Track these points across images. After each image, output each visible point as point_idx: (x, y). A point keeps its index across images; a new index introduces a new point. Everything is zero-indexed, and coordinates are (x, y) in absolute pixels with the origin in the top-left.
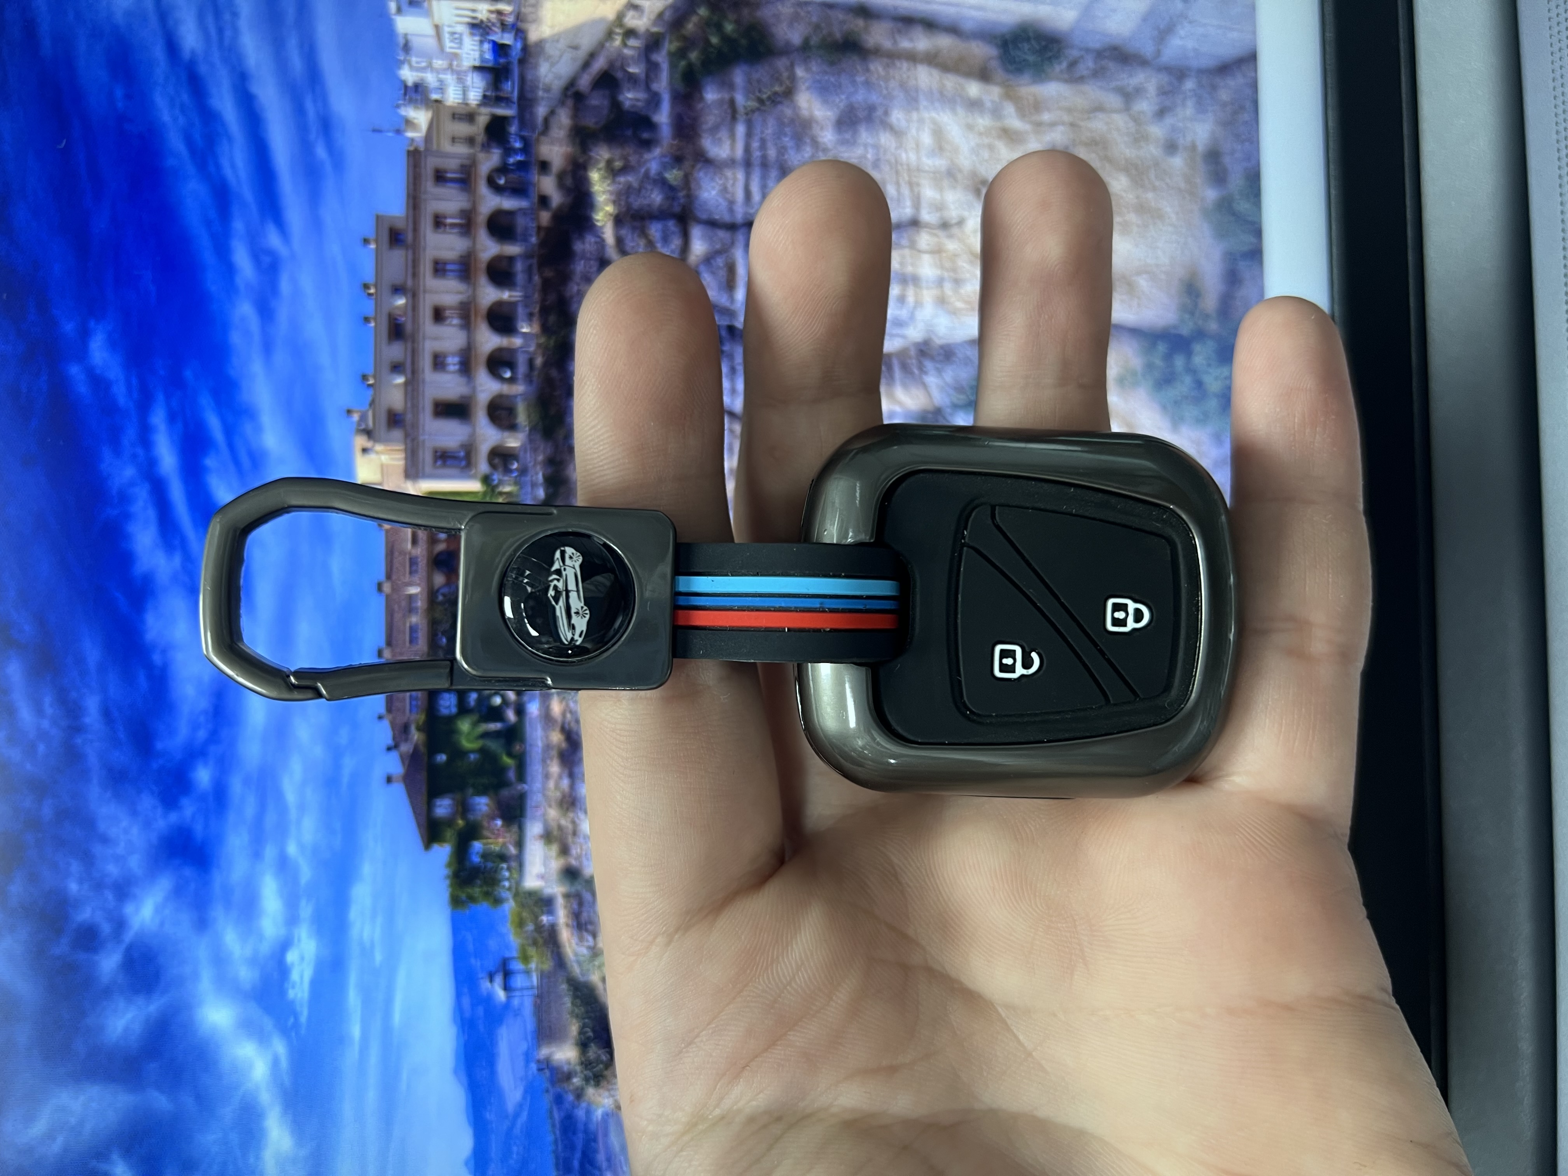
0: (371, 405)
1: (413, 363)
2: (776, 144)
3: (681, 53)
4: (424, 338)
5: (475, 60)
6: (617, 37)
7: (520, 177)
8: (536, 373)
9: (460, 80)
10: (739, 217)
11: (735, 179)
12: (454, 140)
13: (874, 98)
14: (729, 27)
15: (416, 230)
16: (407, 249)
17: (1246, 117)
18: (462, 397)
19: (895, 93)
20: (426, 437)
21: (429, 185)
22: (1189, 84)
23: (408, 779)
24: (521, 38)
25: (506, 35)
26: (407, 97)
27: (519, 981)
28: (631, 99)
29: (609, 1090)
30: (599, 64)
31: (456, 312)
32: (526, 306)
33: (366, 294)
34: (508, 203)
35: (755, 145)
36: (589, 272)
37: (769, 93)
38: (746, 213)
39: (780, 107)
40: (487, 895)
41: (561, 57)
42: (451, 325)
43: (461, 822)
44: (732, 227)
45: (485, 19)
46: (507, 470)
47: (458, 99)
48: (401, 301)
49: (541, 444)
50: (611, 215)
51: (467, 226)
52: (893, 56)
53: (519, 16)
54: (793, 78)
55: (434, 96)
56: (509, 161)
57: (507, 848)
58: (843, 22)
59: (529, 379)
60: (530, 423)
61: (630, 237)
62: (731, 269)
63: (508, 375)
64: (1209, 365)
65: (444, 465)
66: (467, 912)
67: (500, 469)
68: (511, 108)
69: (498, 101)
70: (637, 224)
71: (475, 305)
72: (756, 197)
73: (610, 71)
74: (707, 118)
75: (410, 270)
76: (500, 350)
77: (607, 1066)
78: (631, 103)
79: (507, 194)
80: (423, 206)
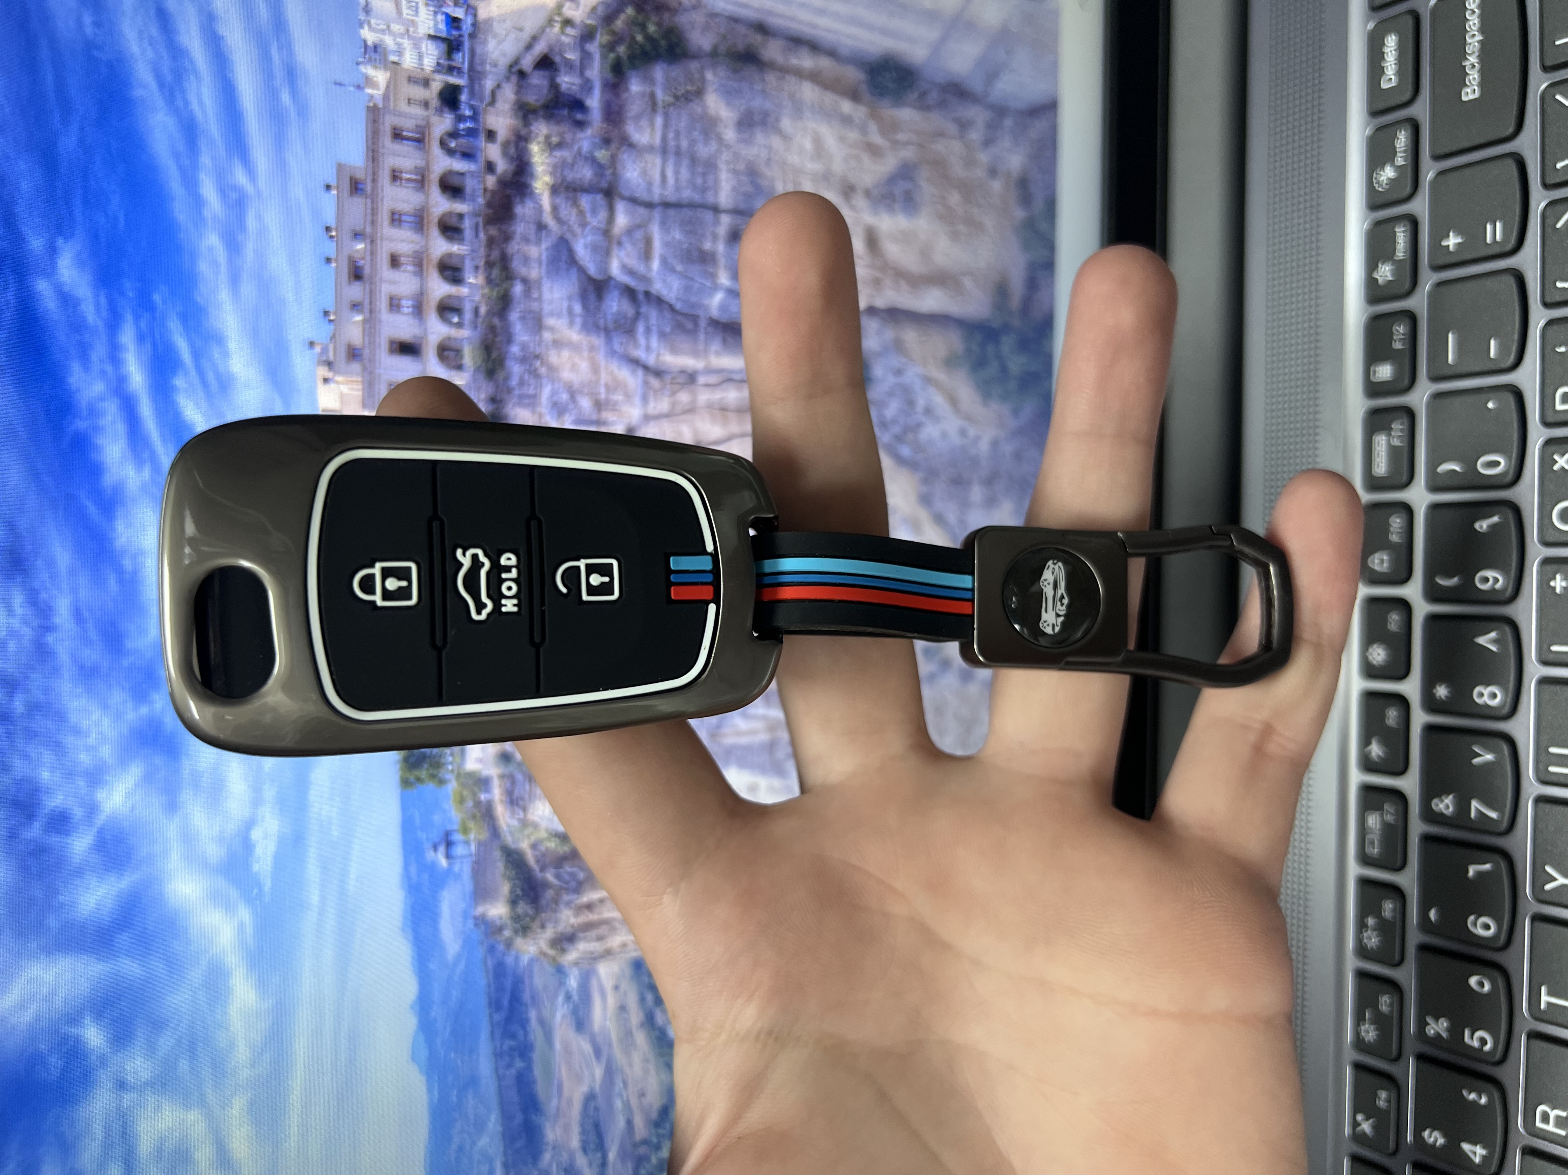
0: (332, 339)
1: (371, 303)
2: (688, 137)
3: (611, 47)
4: (381, 281)
5: (429, 28)
6: (556, 24)
7: (469, 142)
8: (480, 320)
9: (416, 46)
10: (656, 198)
11: (654, 165)
12: (409, 101)
13: (768, 105)
14: (652, 28)
15: (374, 180)
16: (366, 196)
17: (1047, 153)
18: (414, 337)
19: (785, 103)
20: (382, 371)
21: (387, 140)
22: (1008, 122)
24: (471, 14)
25: (457, 9)
26: (367, 56)
27: (459, 850)
28: (567, 83)
29: (534, 939)
30: (540, 48)
31: (410, 260)
32: (472, 259)
33: (328, 237)
35: (671, 135)
36: (528, 234)
37: (683, 91)
38: (661, 195)
39: (691, 104)
40: (433, 777)
41: (507, 36)
42: (405, 271)
44: (649, 205)
47: (415, 63)
48: (360, 246)
49: (484, 384)
50: (547, 184)
51: (421, 182)
52: (784, 71)
54: (703, 80)
55: (393, 58)
56: (459, 127)
58: (745, 36)
59: (474, 325)
60: (474, 364)
61: (563, 206)
62: (648, 242)
63: (456, 320)
64: (1011, 353)
66: (415, 792)
68: (462, 78)
69: (451, 70)
70: (571, 195)
71: (427, 255)
72: (671, 180)
73: (550, 55)
74: (632, 107)
75: (369, 218)
76: (449, 297)
77: (533, 919)
78: (569, 86)
79: (457, 156)
80: (381, 160)
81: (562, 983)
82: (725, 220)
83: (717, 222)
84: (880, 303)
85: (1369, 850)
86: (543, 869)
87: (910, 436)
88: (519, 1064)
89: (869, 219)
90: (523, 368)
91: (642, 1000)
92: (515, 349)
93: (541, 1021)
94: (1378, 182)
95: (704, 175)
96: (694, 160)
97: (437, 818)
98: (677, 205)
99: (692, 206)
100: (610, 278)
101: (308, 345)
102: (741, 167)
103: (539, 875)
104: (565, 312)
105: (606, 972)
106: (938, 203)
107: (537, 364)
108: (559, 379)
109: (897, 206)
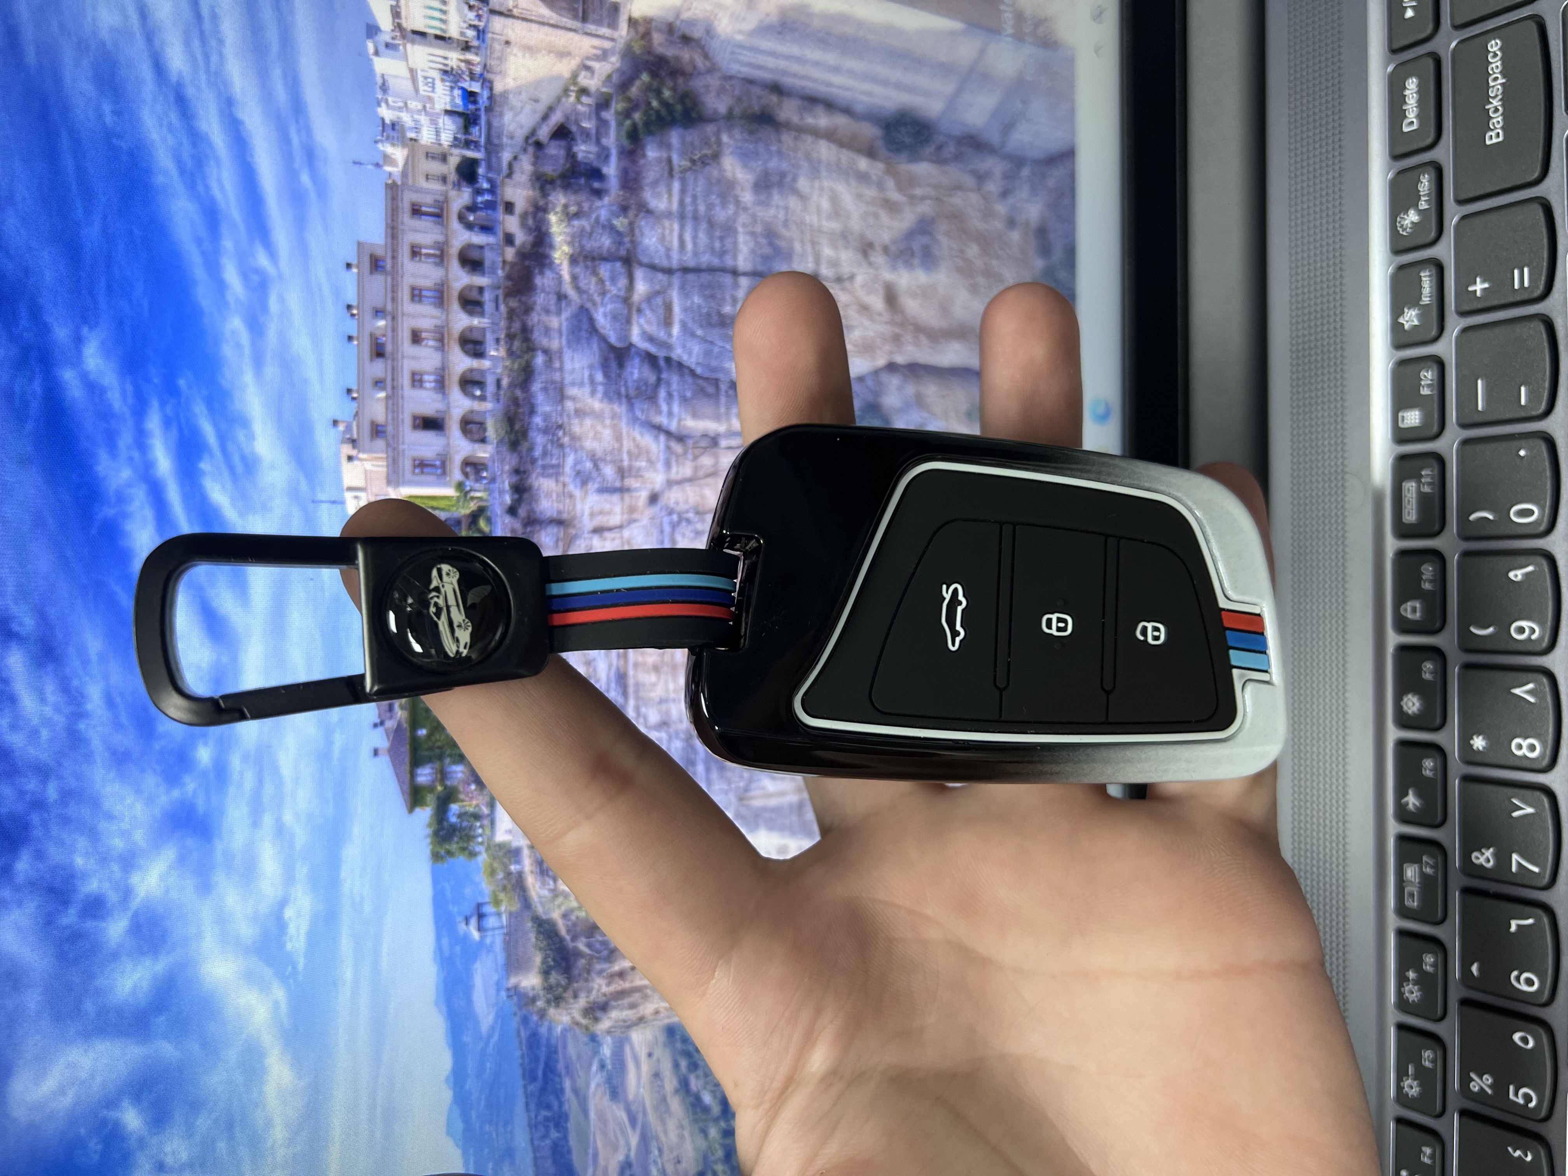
0: (355, 417)
1: (393, 380)
2: (705, 201)
3: (627, 114)
4: (403, 357)
5: (446, 104)
6: (571, 94)
7: (488, 215)
8: (502, 393)
9: (434, 122)
10: (675, 264)
11: (672, 231)
12: (427, 177)
13: (785, 166)
14: (667, 94)
15: (394, 257)
16: (386, 274)
17: (1066, 202)
18: (437, 412)
19: (802, 163)
20: (405, 447)
21: (406, 217)
22: (1026, 172)
23: (393, 751)
24: (488, 88)
25: (473, 83)
26: (385, 134)
27: (491, 922)
28: (584, 152)
29: (567, 1009)
30: (556, 118)
31: (432, 335)
32: (493, 332)
33: (349, 315)
35: (688, 200)
36: (548, 304)
37: (700, 155)
38: (680, 260)
39: (708, 168)
40: (463, 849)
41: (522, 108)
42: (426, 346)
43: (440, 788)
44: (669, 271)
45: (455, 67)
46: (479, 479)
47: (432, 139)
48: (381, 323)
49: (508, 456)
50: (567, 254)
51: (441, 257)
52: (801, 130)
53: (485, 66)
54: (719, 143)
55: (410, 135)
56: (477, 200)
57: (480, 809)
58: (759, 97)
59: (497, 397)
60: (498, 435)
61: (582, 275)
62: (668, 308)
63: (478, 393)
65: (422, 473)
66: (446, 865)
67: (472, 477)
68: (479, 151)
69: (468, 144)
70: (589, 263)
71: (448, 329)
72: (689, 246)
73: (566, 125)
74: (649, 173)
75: (390, 295)
76: (471, 370)
77: (565, 989)
78: (584, 155)
79: (476, 229)
80: (400, 236)
81: (596, 1052)
83: (736, 286)
84: (900, 359)
85: (1408, 903)
86: (574, 939)
88: (554, 1134)
89: (887, 275)
90: (546, 438)
91: (676, 1066)
92: (538, 420)
93: (576, 1091)
94: (1402, 226)
95: (722, 238)
96: (711, 224)
97: (468, 891)
98: (697, 270)
99: (711, 270)
100: (631, 345)
101: (332, 423)
102: (759, 229)
103: (571, 945)
104: (586, 380)
105: (640, 1038)
106: (956, 257)
107: (560, 433)
108: (582, 448)
109: (916, 261)
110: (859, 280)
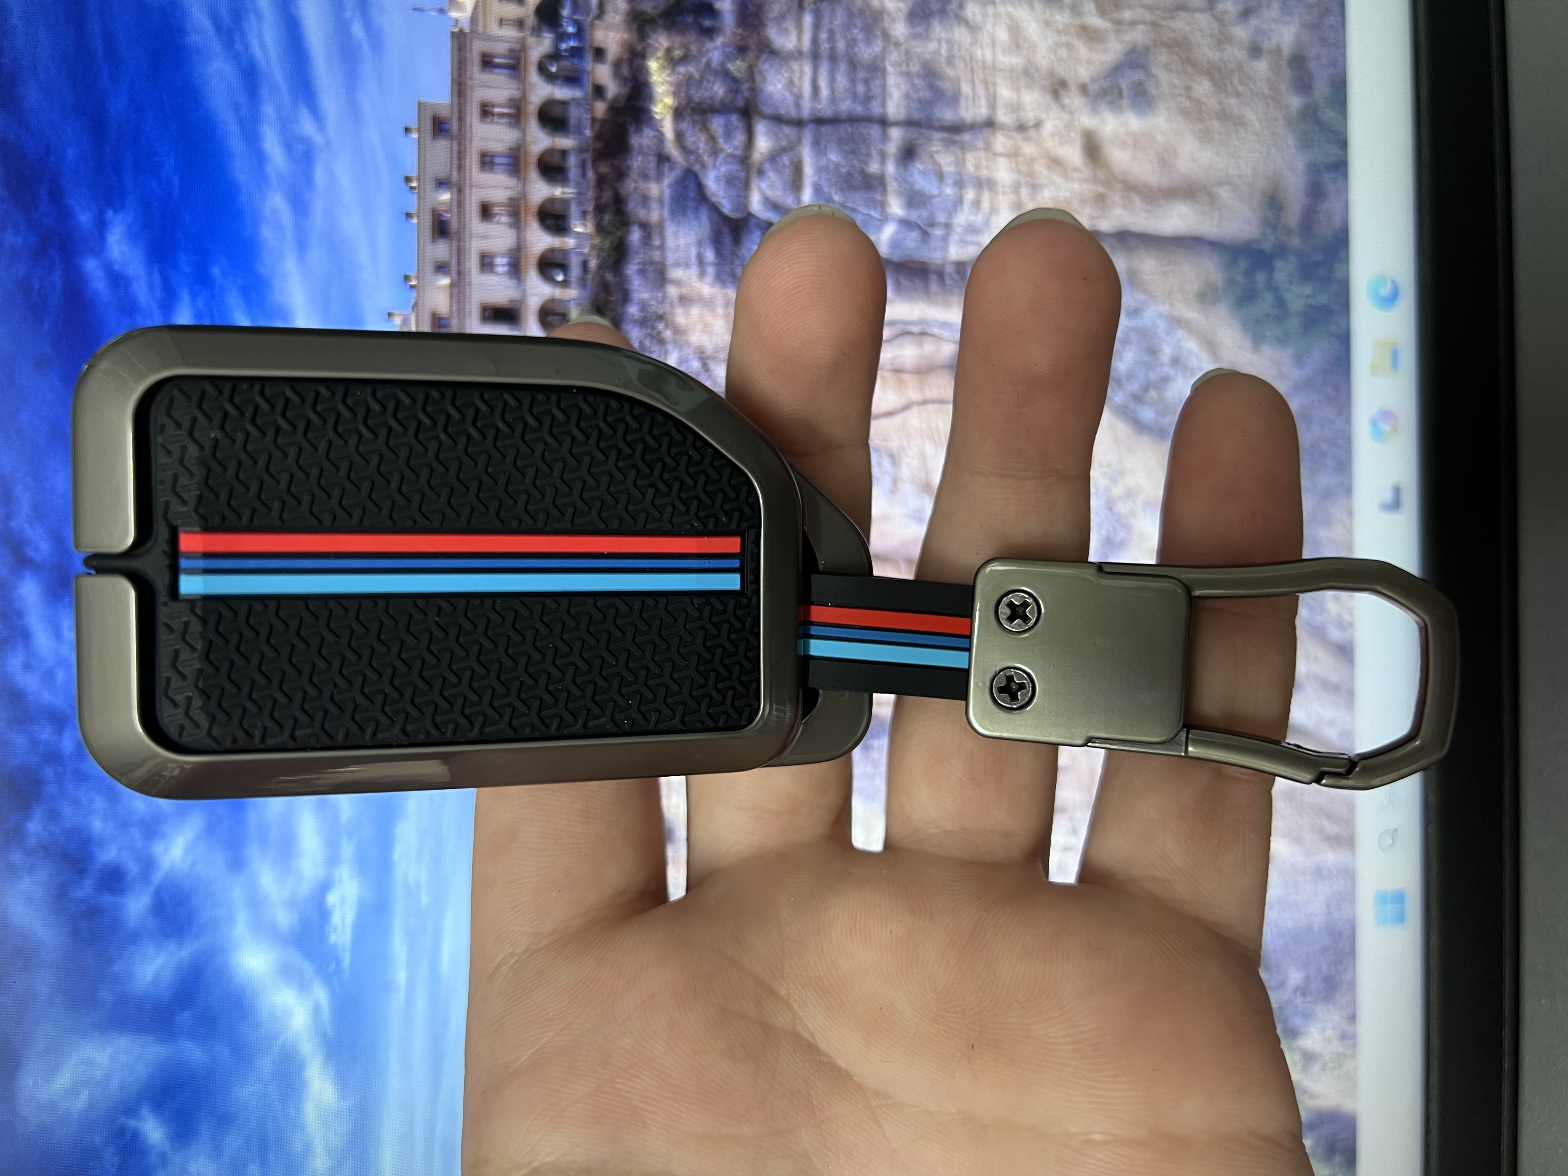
0: (413, 308)
1: (459, 263)
2: (845, 36)
4: (471, 236)
7: (573, 64)
8: (589, 277)
10: (806, 113)
11: (802, 72)
12: (501, 22)
15: (461, 119)
16: (452, 140)
17: (1331, 20)
18: (511, 301)
21: (475, 71)
31: (505, 209)
32: (580, 204)
33: (408, 188)
34: (561, 93)
35: (824, 36)
36: (647, 168)
38: (813, 109)
42: (498, 223)
44: (799, 123)
48: (445, 196)
50: (671, 107)
51: (516, 116)
56: (561, 47)
59: (583, 282)
61: (690, 131)
62: (798, 168)
63: (560, 278)
64: (1291, 282)
70: (697, 117)
71: (525, 202)
72: (825, 92)
74: (774, 6)
75: (455, 162)
76: (552, 251)
79: (559, 82)
80: (469, 93)
82: (896, 134)
83: (885, 138)
84: (1105, 226)
87: (1153, 394)
89: (1086, 121)
90: (644, 331)
92: (633, 310)
95: (866, 82)
96: (853, 64)
98: (834, 121)
99: (853, 119)
100: (750, 215)
101: (386, 316)
102: (915, 68)
104: (694, 260)
106: (1181, 95)
107: (661, 326)
108: (688, 344)
109: (1125, 102)
110: (1049, 127)
